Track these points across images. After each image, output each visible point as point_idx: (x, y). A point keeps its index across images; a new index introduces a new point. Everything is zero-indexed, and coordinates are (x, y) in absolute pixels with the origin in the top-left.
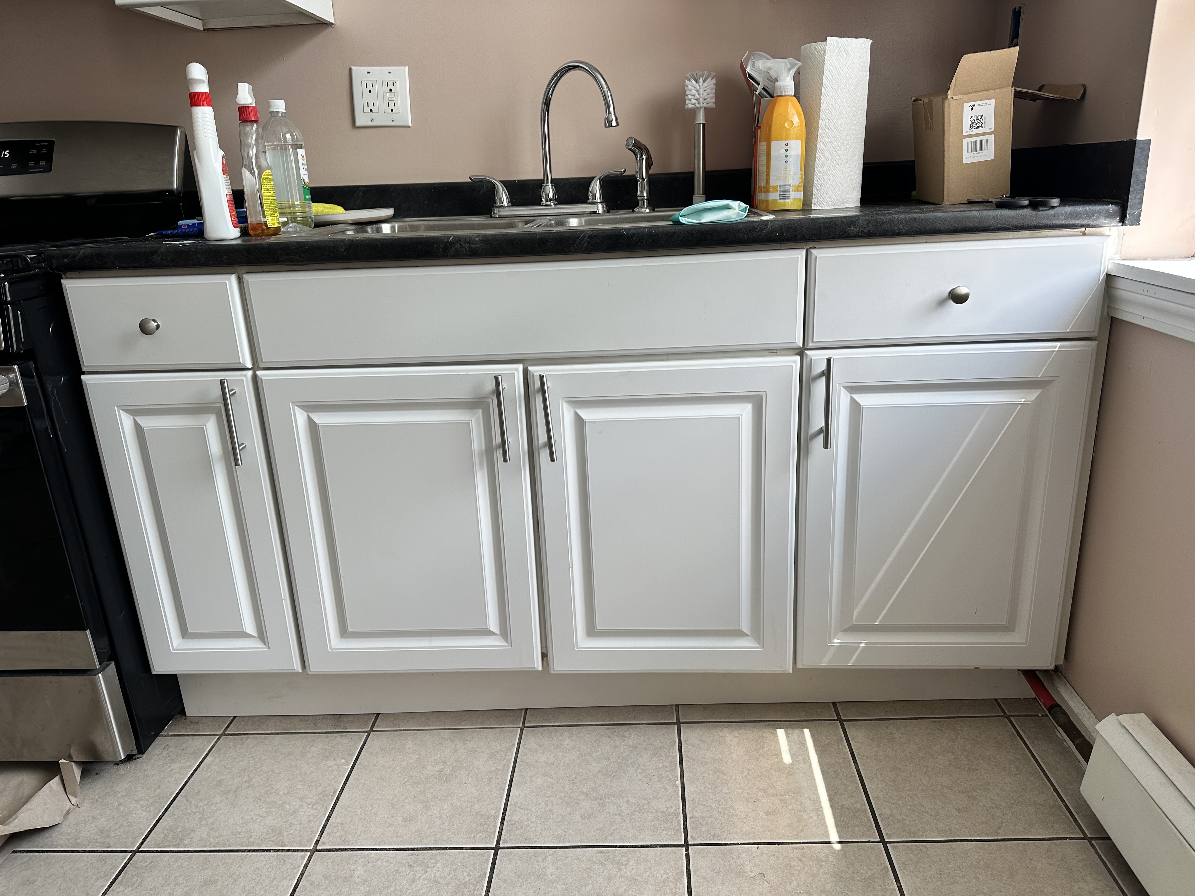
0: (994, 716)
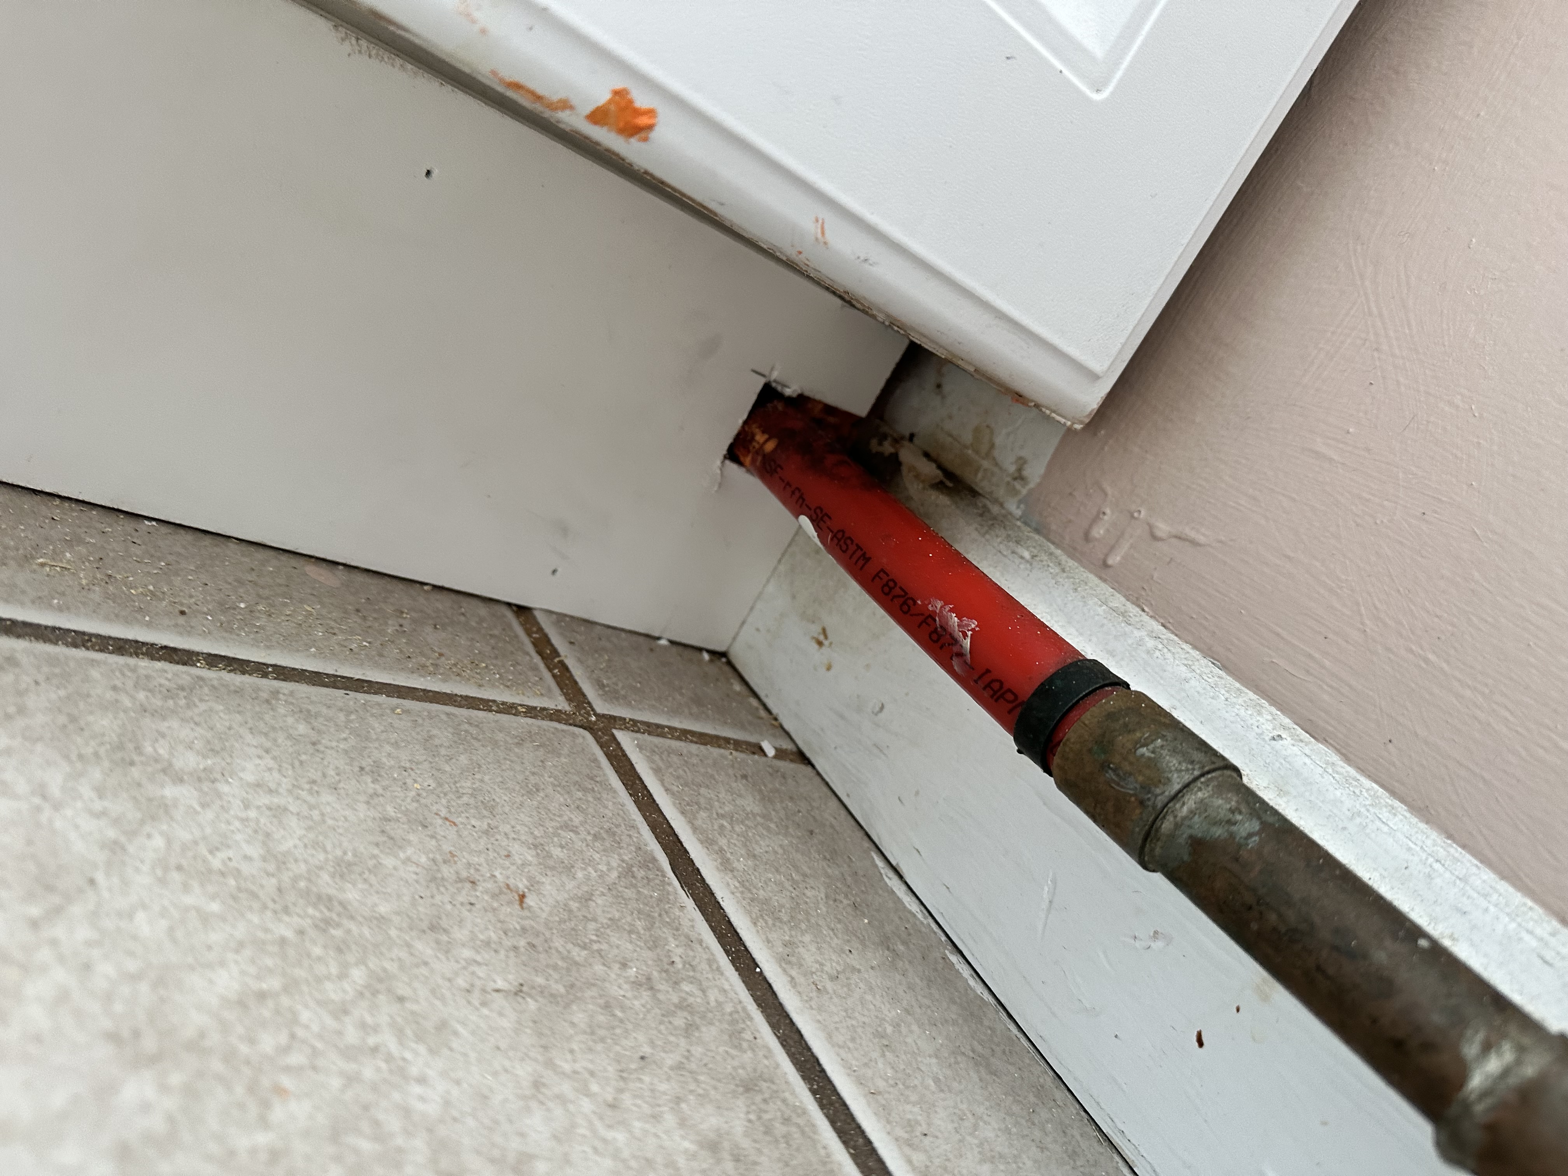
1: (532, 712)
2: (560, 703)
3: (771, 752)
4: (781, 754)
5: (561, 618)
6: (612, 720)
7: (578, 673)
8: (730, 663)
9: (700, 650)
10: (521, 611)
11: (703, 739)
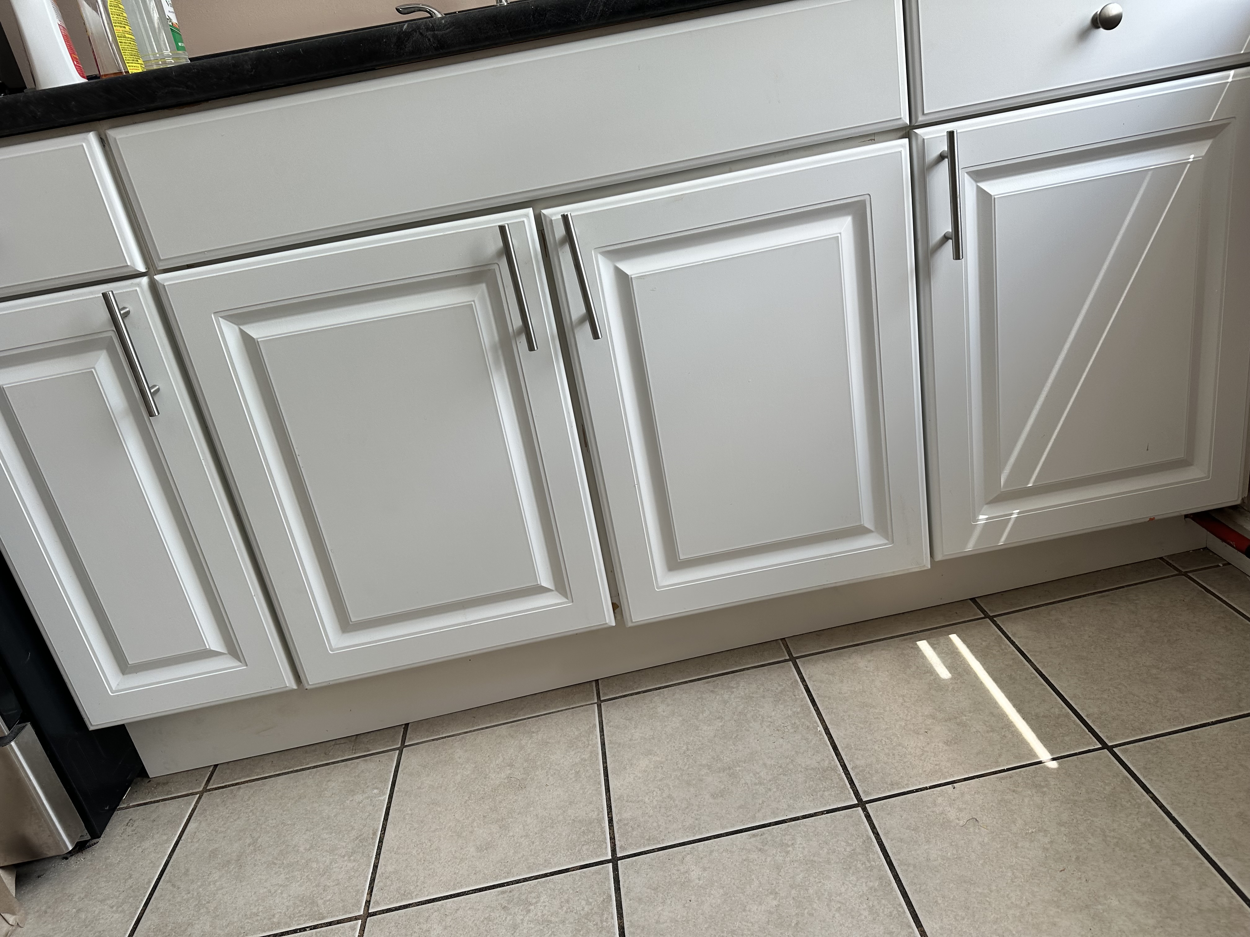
0: (1168, 577)
1: (1172, 576)
2: (1176, 572)
3: (1222, 565)
4: (1224, 565)
5: (1168, 556)
6: (1187, 572)
7: (1176, 566)
8: (1208, 549)
9: (1200, 549)
10: (1161, 558)
11: (1205, 568)
